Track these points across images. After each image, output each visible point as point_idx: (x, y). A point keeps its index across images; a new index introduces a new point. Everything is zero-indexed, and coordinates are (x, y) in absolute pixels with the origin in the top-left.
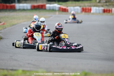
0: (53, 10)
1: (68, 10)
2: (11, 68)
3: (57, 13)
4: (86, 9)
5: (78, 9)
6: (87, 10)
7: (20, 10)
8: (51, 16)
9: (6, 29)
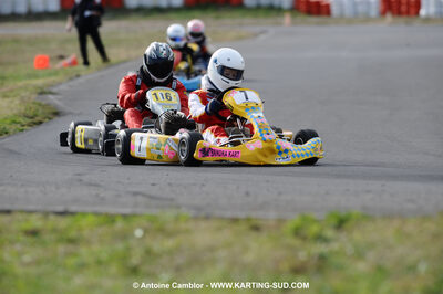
9: (80, 80)
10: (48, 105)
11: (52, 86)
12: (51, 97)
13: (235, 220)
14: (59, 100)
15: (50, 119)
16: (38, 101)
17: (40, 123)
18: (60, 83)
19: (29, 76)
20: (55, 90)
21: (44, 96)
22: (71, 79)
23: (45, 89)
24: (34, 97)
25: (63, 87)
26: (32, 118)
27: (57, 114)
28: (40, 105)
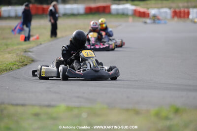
0: (123, 15)
1: (148, 14)
2: (47, 103)
3: (131, 19)
4: (180, 12)
5: (166, 12)
6: (182, 15)
7: (66, 15)
8: (120, 25)
9: (42, 46)
10: (29, 57)
11: (30, 48)
12: (30, 53)
13: (127, 110)
14: (33, 55)
15: (30, 63)
16: (24, 55)
17: (26, 65)
18: (33, 47)
19: (18, 44)
20: (31, 50)
21: (26, 53)
22: (38, 46)
23: (27, 50)
24: (22, 53)
25: (34, 49)
26: (22, 63)
27: (33, 61)
28: (25, 57)
